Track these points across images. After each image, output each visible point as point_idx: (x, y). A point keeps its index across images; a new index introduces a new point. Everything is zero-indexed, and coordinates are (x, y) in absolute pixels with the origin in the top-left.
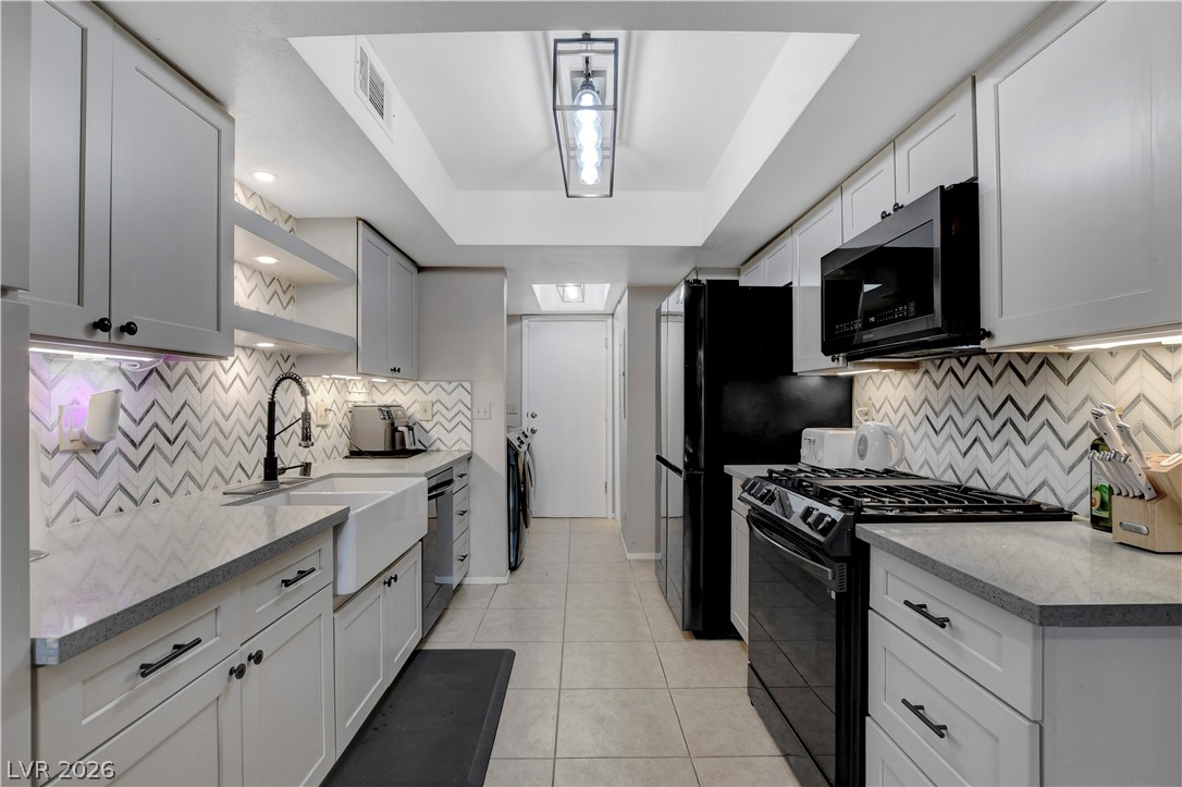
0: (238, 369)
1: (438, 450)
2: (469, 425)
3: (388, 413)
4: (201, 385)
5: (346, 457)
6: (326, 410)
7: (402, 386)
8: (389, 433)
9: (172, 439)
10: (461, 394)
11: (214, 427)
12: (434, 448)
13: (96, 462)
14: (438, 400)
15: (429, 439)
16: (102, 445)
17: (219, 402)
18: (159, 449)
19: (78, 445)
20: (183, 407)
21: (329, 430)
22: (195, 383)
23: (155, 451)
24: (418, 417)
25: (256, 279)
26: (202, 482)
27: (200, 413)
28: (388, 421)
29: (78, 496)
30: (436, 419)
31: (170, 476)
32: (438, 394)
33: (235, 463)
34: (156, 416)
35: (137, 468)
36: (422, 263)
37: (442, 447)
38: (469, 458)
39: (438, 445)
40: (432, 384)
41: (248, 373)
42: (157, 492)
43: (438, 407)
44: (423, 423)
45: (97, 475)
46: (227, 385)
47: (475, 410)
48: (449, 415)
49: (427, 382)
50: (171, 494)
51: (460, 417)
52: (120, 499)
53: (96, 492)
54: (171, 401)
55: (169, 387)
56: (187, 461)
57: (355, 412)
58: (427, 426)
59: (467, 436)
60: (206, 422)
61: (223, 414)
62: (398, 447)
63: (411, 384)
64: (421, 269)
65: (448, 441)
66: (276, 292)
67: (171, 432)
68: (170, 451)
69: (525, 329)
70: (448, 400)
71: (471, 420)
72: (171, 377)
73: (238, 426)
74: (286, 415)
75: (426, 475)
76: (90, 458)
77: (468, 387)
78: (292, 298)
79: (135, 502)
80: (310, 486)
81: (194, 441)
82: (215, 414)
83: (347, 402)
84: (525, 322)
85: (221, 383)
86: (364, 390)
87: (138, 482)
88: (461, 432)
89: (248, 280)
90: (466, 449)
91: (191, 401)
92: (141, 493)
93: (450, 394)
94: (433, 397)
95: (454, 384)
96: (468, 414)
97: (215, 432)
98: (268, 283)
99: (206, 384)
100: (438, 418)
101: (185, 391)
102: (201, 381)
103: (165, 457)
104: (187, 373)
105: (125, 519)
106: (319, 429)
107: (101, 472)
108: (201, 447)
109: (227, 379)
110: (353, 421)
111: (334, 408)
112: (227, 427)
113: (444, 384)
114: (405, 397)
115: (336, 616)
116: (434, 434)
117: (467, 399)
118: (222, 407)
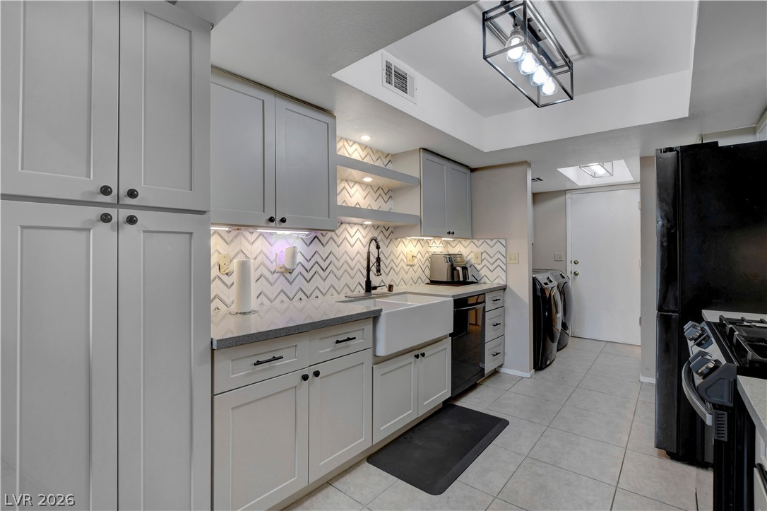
0: (358, 235)
1: (485, 283)
2: (504, 268)
3: (451, 258)
4: (339, 243)
5: (427, 284)
6: (413, 257)
7: (463, 242)
8: (449, 271)
9: (324, 269)
10: (499, 247)
11: (345, 264)
12: (483, 281)
13: (291, 277)
14: (485, 251)
15: (479, 275)
16: (293, 270)
17: (347, 250)
18: (318, 273)
19: (283, 270)
20: (330, 254)
21: (415, 268)
22: (336, 243)
23: (316, 274)
24: (473, 261)
25: (369, 189)
26: (339, 290)
27: (338, 257)
28: (450, 263)
29: (282, 291)
30: (484, 263)
31: (324, 286)
32: (484, 247)
33: (357, 283)
34: (317, 258)
35: (308, 281)
36: (473, 166)
37: (487, 281)
38: (504, 288)
39: (485, 279)
40: (481, 241)
41: (364, 237)
42: (317, 293)
43: (485, 255)
44: (476, 266)
45: (291, 283)
46: (352, 244)
47: (508, 258)
48: (492, 261)
49: (478, 240)
50: (324, 295)
51: (499, 262)
52: (300, 295)
53: (291, 290)
54: (324, 252)
55: (323, 245)
56: (331, 280)
57: (433, 258)
58: (479, 267)
59: (503, 275)
60: (342, 261)
61: (351, 258)
62: (456, 279)
63: (468, 241)
64: (473, 170)
65: (490, 277)
66: (380, 195)
67: (324, 265)
68: (324, 274)
69: (569, 201)
70: (492, 251)
71: (506, 265)
72: (324, 240)
73: (358, 264)
74: (387, 259)
75: (453, 296)
76: (288, 275)
77: (504, 243)
78: (391, 196)
79: (307, 297)
80: (390, 297)
81: (335, 270)
82: (346, 257)
83: (428, 252)
84: (568, 195)
85: (349, 242)
86: (441, 245)
87: (309, 288)
88: (499, 272)
89: (364, 191)
90: (503, 283)
91: (334, 251)
92: (310, 293)
93: (492, 247)
94: (481, 249)
95: (495, 241)
96: (504, 260)
97: (346, 267)
98: (375, 190)
99: (341, 243)
100: (485, 262)
101: (331, 247)
102: (339, 242)
103: (321, 277)
104: (332, 238)
105: (303, 303)
106: (408, 267)
107: (293, 281)
108: (339, 273)
109: (352, 241)
110: (431, 263)
111: (419, 256)
112: (352, 264)
113: (488, 241)
114: (465, 249)
115: (374, 366)
116: (483, 272)
117: (503, 250)
118: (350, 253)
